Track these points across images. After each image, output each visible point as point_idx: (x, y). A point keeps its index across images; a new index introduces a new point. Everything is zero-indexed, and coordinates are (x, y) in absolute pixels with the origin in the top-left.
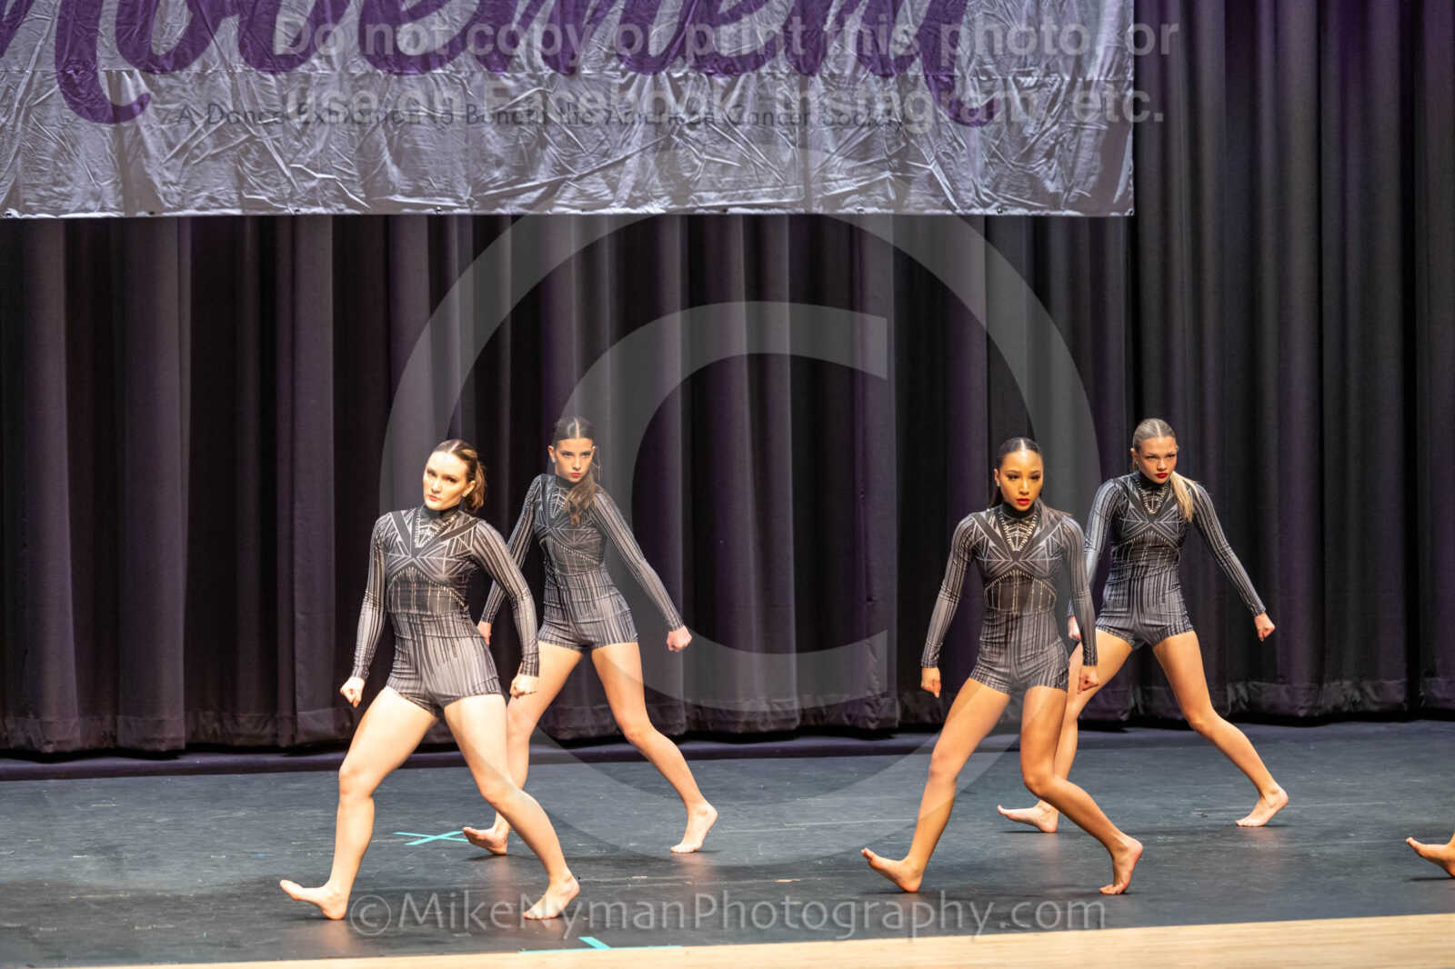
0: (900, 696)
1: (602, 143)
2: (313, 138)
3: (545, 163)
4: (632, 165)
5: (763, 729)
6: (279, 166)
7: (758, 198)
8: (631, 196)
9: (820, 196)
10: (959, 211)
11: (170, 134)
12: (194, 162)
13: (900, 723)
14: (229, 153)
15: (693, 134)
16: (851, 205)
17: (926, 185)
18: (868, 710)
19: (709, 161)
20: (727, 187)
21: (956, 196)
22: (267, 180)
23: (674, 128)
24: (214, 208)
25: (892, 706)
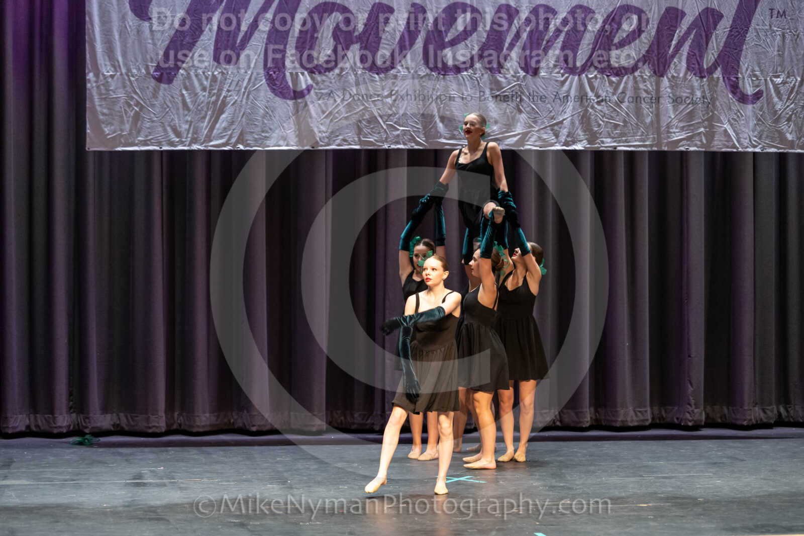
0: (705, 408)
1: (551, 112)
2: (398, 108)
3: (521, 122)
4: (566, 124)
5: (631, 425)
6: (380, 123)
7: (633, 142)
8: (566, 140)
9: (666, 141)
10: (740, 149)
11: (323, 105)
12: (336, 120)
13: (705, 423)
14: (354, 116)
15: (599, 108)
16: (683, 146)
17: (723, 135)
18: (688, 416)
19: (607, 122)
20: (616, 136)
21: (738, 141)
22: (374, 130)
23: (589, 104)
24: (345, 145)
25: (701, 414)
